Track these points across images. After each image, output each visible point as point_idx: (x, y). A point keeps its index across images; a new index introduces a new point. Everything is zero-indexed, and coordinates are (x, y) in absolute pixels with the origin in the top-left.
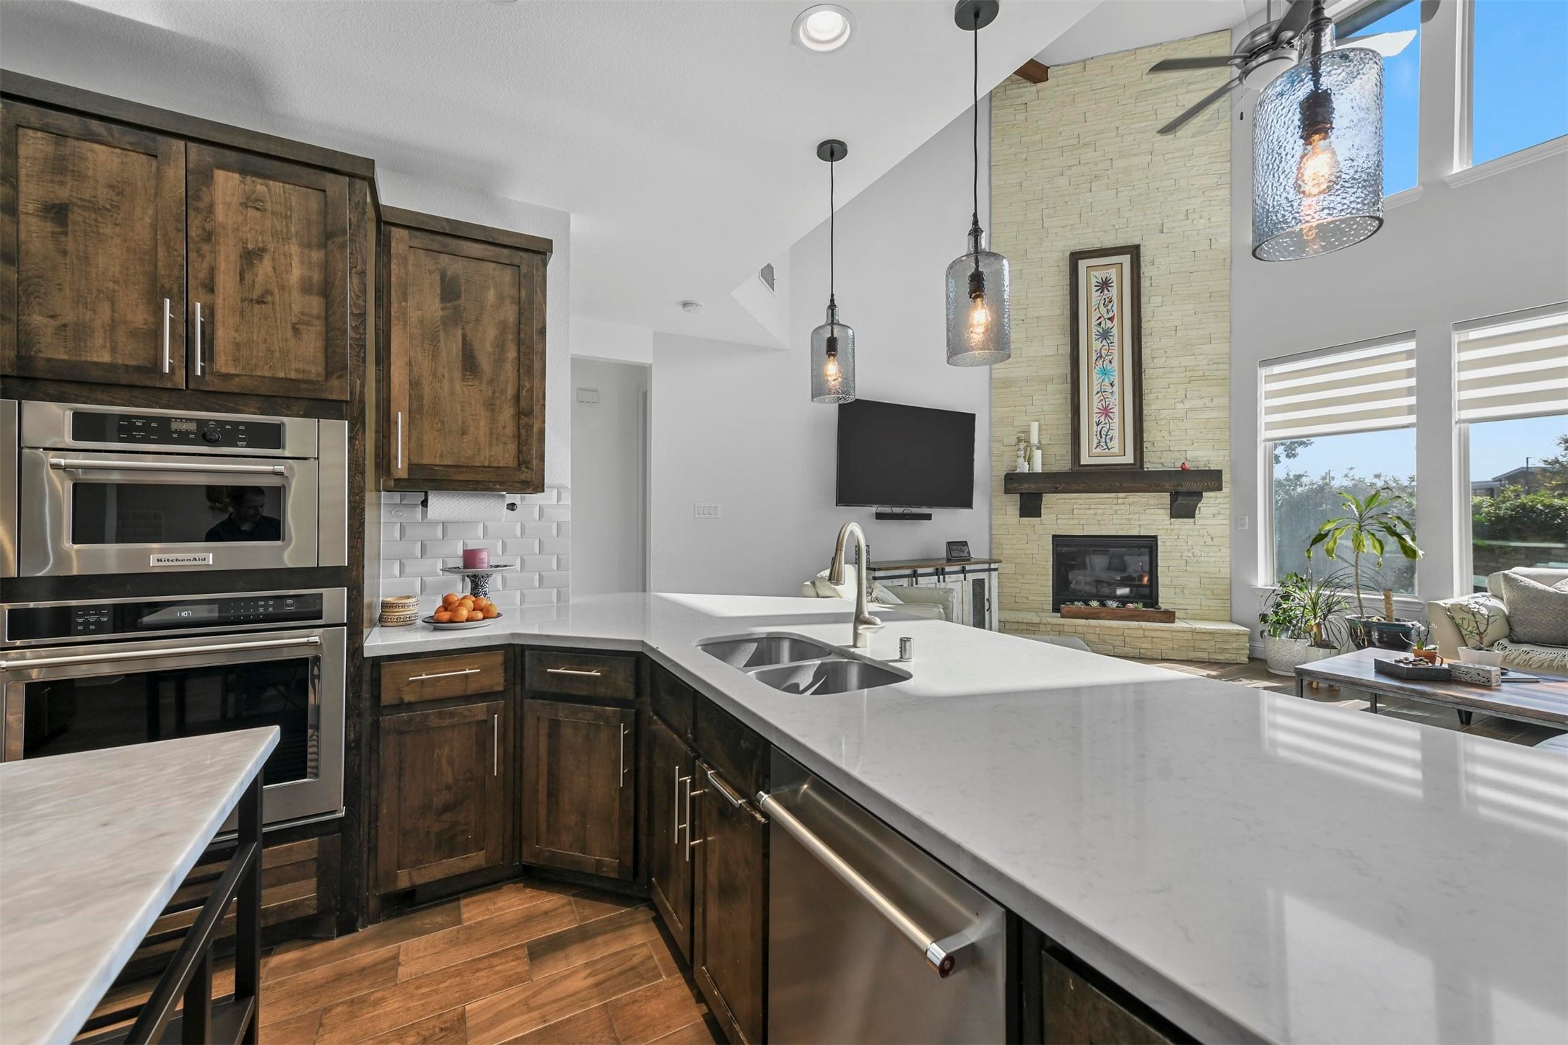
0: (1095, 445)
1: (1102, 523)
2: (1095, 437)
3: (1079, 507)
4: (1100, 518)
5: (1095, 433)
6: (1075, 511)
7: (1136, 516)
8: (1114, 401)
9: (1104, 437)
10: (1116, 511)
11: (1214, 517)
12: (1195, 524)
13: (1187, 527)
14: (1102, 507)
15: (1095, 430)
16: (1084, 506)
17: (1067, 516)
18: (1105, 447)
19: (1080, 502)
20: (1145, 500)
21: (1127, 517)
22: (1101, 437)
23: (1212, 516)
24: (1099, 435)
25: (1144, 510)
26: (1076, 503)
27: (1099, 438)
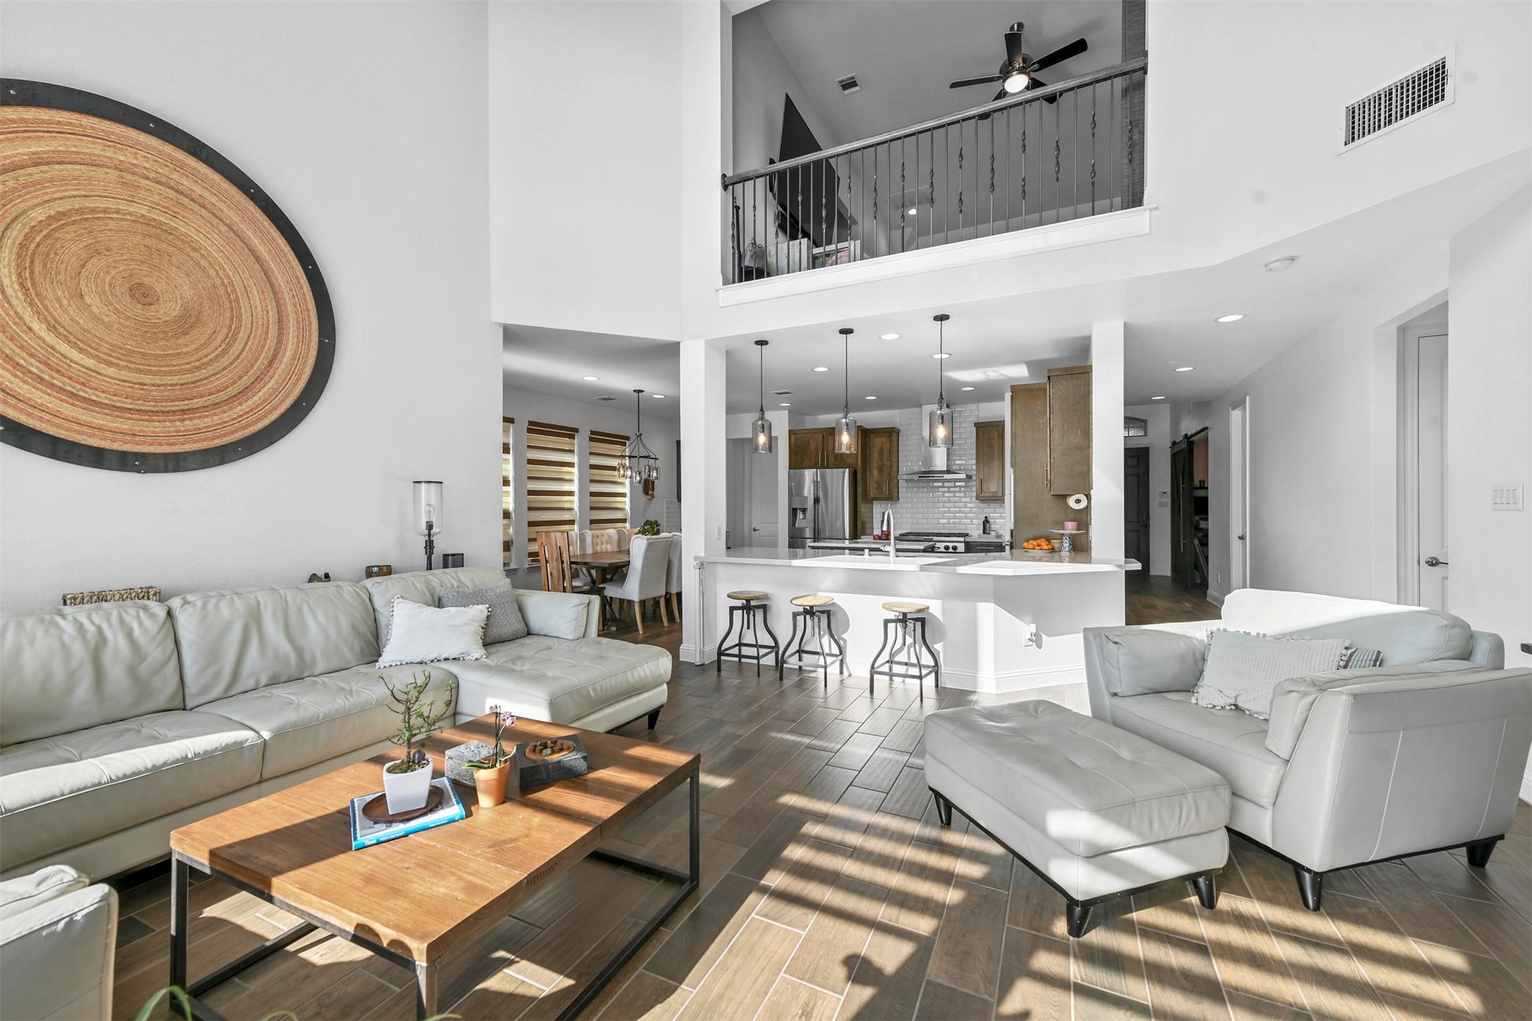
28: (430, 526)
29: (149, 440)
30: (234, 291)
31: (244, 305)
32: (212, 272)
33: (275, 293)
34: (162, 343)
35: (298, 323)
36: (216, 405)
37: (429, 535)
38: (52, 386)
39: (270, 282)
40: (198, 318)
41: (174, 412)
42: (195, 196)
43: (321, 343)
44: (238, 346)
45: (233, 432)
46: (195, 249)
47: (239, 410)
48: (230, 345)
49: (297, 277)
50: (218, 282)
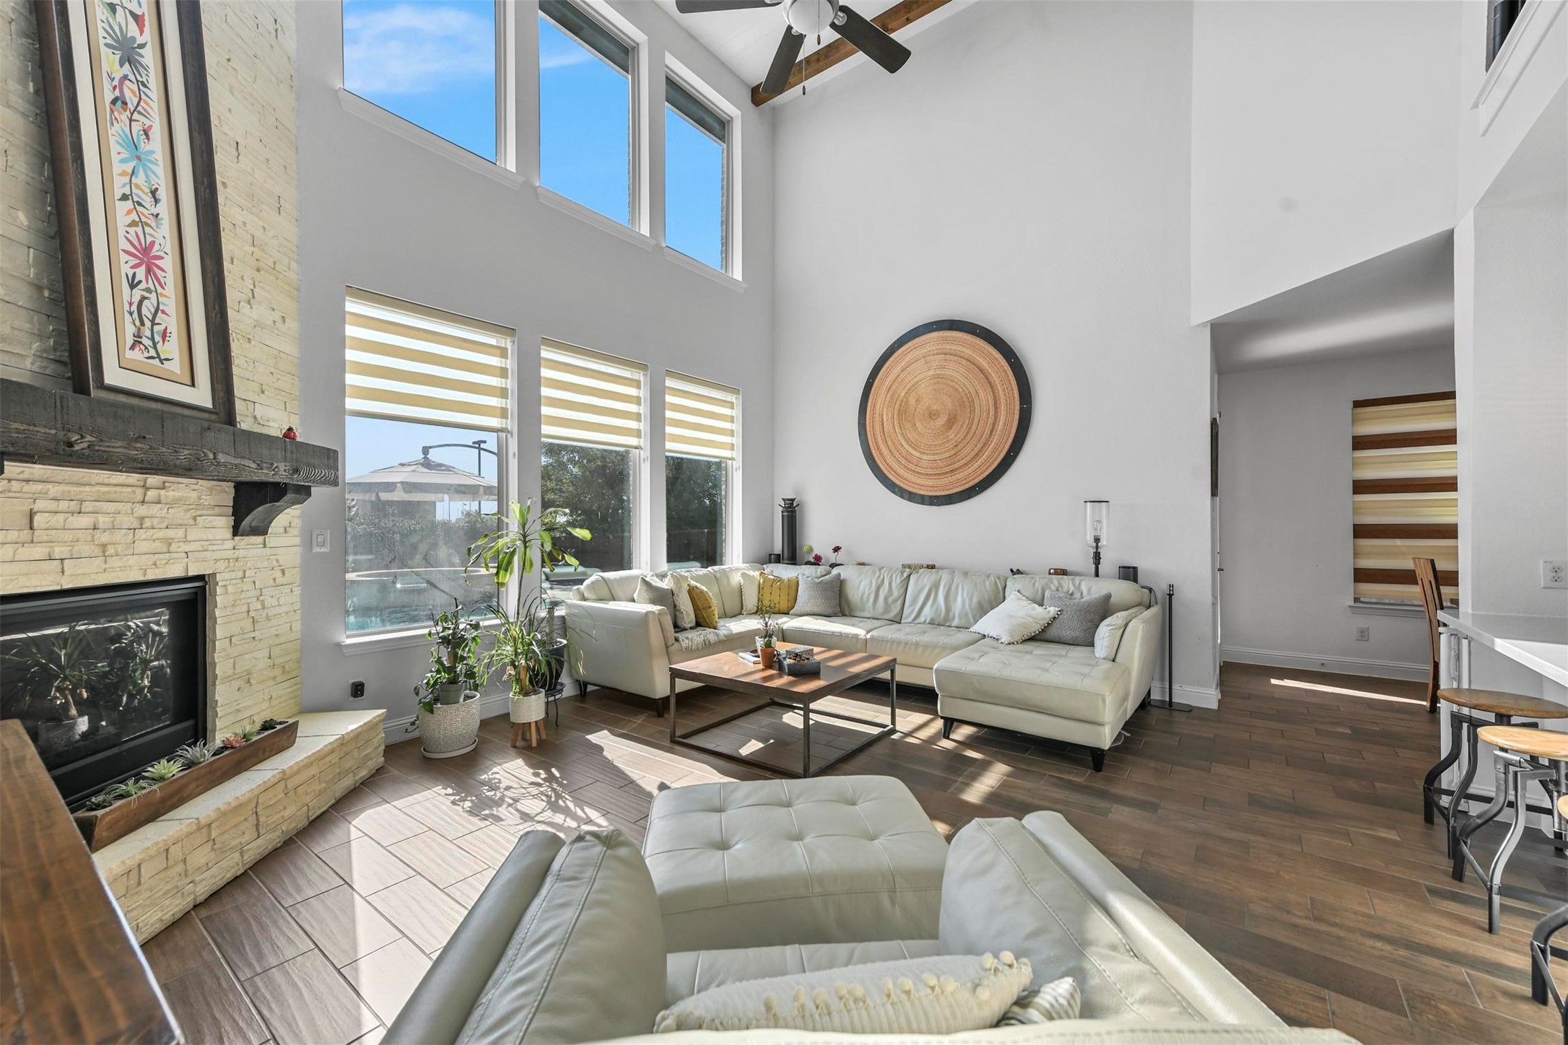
0: (130, 341)
1: (111, 551)
2: (127, 316)
3: (52, 506)
4: (104, 538)
5: (127, 307)
6: (37, 518)
7: (180, 533)
8: (163, 236)
9: (148, 324)
10: (142, 519)
11: (286, 532)
12: (265, 546)
13: (253, 552)
14: (111, 507)
15: (126, 297)
16: (63, 505)
17: (13, 535)
18: (153, 353)
19: (54, 490)
20: (194, 494)
21: (160, 534)
22: (142, 324)
23: (282, 530)
24: (135, 315)
25: (195, 518)
26: (43, 495)
27: (138, 323)
28: (1097, 540)
29: (939, 489)
30: (971, 396)
31: (976, 401)
32: (961, 390)
33: (992, 387)
34: (942, 437)
35: (1006, 401)
36: (966, 464)
37: (1097, 547)
38: (908, 468)
39: (990, 382)
40: (955, 419)
41: (947, 472)
42: (958, 353)
43: (1021, 409)
44: (974, 427)
45: (974, 479)
46: (953, 381)
47: (976, 466)
48: (970, 428)
49: (1005, 371)
50: (963, 394)
